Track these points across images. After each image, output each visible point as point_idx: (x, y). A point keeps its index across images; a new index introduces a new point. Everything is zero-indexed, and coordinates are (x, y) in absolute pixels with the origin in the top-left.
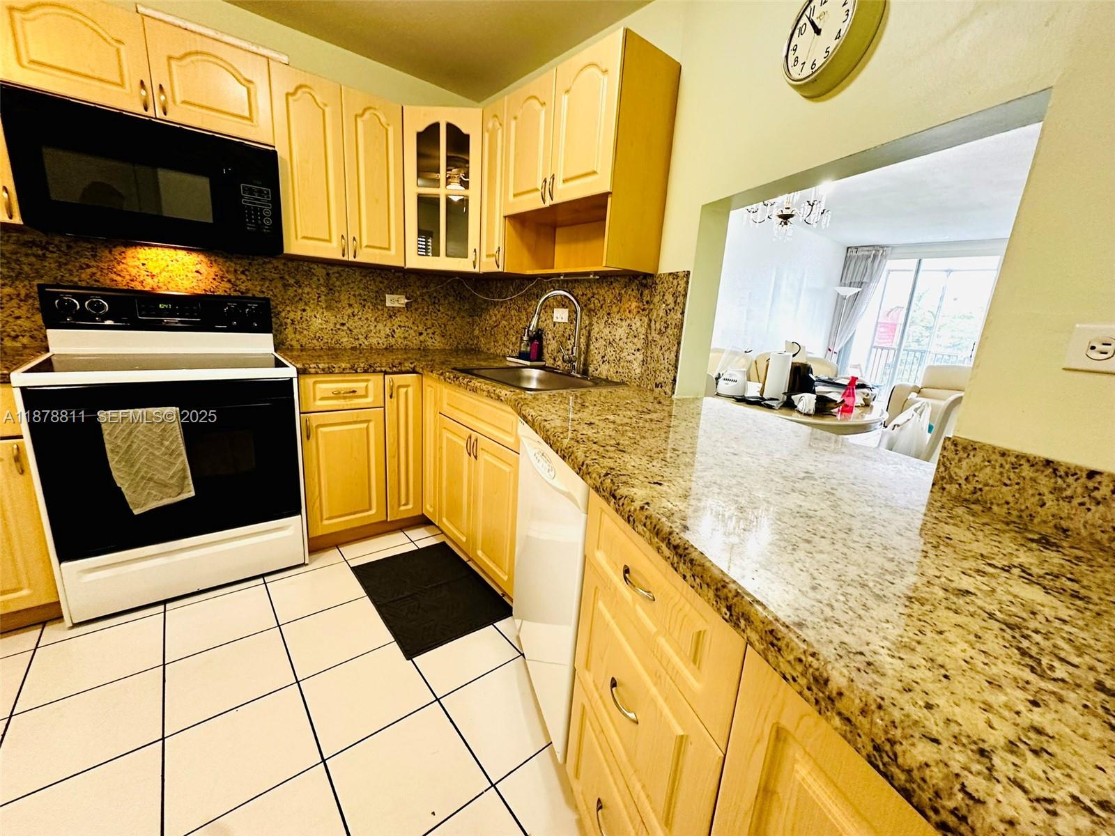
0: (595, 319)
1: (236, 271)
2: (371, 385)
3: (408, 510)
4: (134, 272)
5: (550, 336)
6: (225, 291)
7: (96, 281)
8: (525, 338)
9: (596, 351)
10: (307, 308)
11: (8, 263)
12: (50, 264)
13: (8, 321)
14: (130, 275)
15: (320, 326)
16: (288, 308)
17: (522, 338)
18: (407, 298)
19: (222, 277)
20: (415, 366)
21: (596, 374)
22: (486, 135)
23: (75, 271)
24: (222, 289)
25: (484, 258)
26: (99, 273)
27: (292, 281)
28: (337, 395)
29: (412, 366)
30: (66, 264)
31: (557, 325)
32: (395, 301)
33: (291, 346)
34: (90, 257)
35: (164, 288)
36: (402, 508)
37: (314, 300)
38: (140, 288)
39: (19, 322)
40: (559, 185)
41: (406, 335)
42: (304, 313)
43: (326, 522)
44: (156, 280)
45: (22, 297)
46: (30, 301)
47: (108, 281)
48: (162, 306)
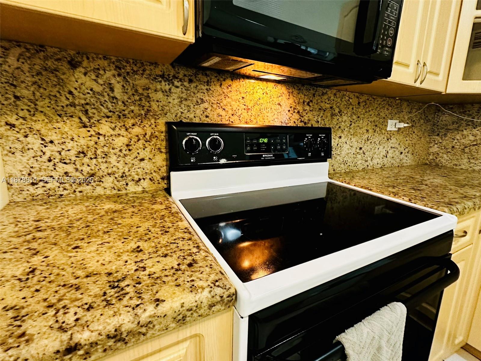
1: (304, 102)
4: (235, 105)
6: (295, 122)
7: (207, 117)
10: (342, 135)
11: (140, 100)
12: (174, 99)
13: (133, 164)
14: (232, 109)
15: (348, 151)
19: (294, 109)
23: (192, 105)
24: (293, 120)
26: (210, 108)
27: (337, 110)
30: (185, 99)
32: (394, 125)
34: (205, 91)
35: (255, 121)
37: (347, 127)
39: (142, 164)
41: (394, 155)
42: (340, 140)
45: (147, 137)
46: (154, 140)
47: (215, 116)
48: (261, 140)
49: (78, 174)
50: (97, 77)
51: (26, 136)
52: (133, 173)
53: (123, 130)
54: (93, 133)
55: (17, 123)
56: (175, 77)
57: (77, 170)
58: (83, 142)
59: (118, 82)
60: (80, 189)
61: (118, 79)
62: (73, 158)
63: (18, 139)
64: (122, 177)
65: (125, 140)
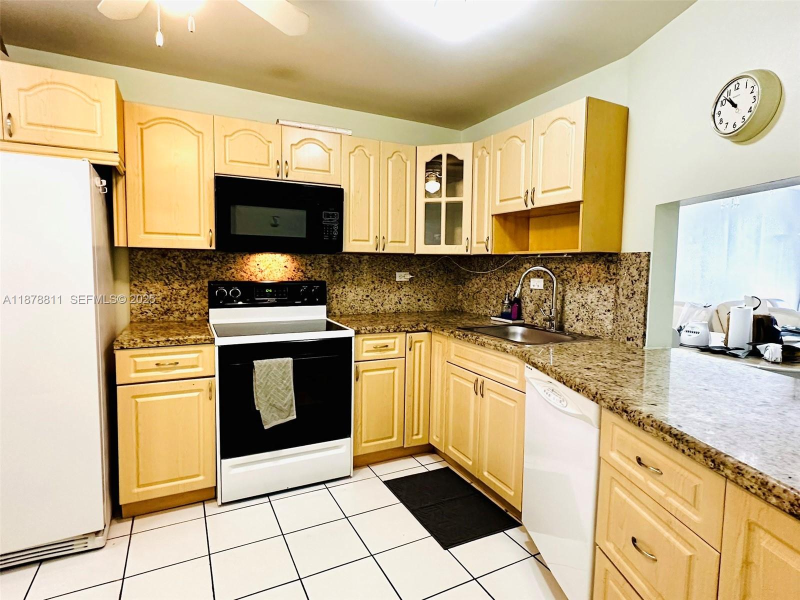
0: (568, 287)
1: (306, 264)
2: (397, 340)
3: (419, 439)
4: (252, 269)
5: (528, 300)
6: (299, 278)
7: (234, 277)
8: (506, 302)
9: (571, 312)
10: (346, 286)
11: (195, 270)
12: (214, 269)
13: (190, 305)
14: (251, 272)
15: (353, 298)
16: (335, 287)
17: (503, 302)
18: (411, 274)
19: (298, 269)
20: (427, 326)
21: (571, 330)
22: (476, 160)
23: (224, 271)
24: (298, 277)
25: (474, 244)
26: (236, 272)
27: (338, 268)
28: (376, 349)
29: (425, 326)
30: (220, 268)
31: (534, 291)
32: (402, 276)
33: (335, 313)
34: (232, 263)
35: (267, 278)
36: (415, 437)
37: (350, 280)
38: (254, 279)
39: (195, 305)
40: (538, 195)
41: (409, 301)
42: (344, 290)
43: (364, 445)
44: (263, 273)
45: (198, 290)
46: (202, 291)
47: (239, 277)
48: (267, 291)
49: (162, 309)
50: (174, 260)
51: (141, 290)
52: (190, 310)
53: (185, 286)
54: (170, 288)
55: (137, 284)
56: (214, 256)
57: (161, 307)
58: (165, 292)
59: (184, 262)
60: (162, 317)
61: (184, 260)
62: (160, 301)
63: (137, 291)
64: (183, 311)
65: (186, 291)
